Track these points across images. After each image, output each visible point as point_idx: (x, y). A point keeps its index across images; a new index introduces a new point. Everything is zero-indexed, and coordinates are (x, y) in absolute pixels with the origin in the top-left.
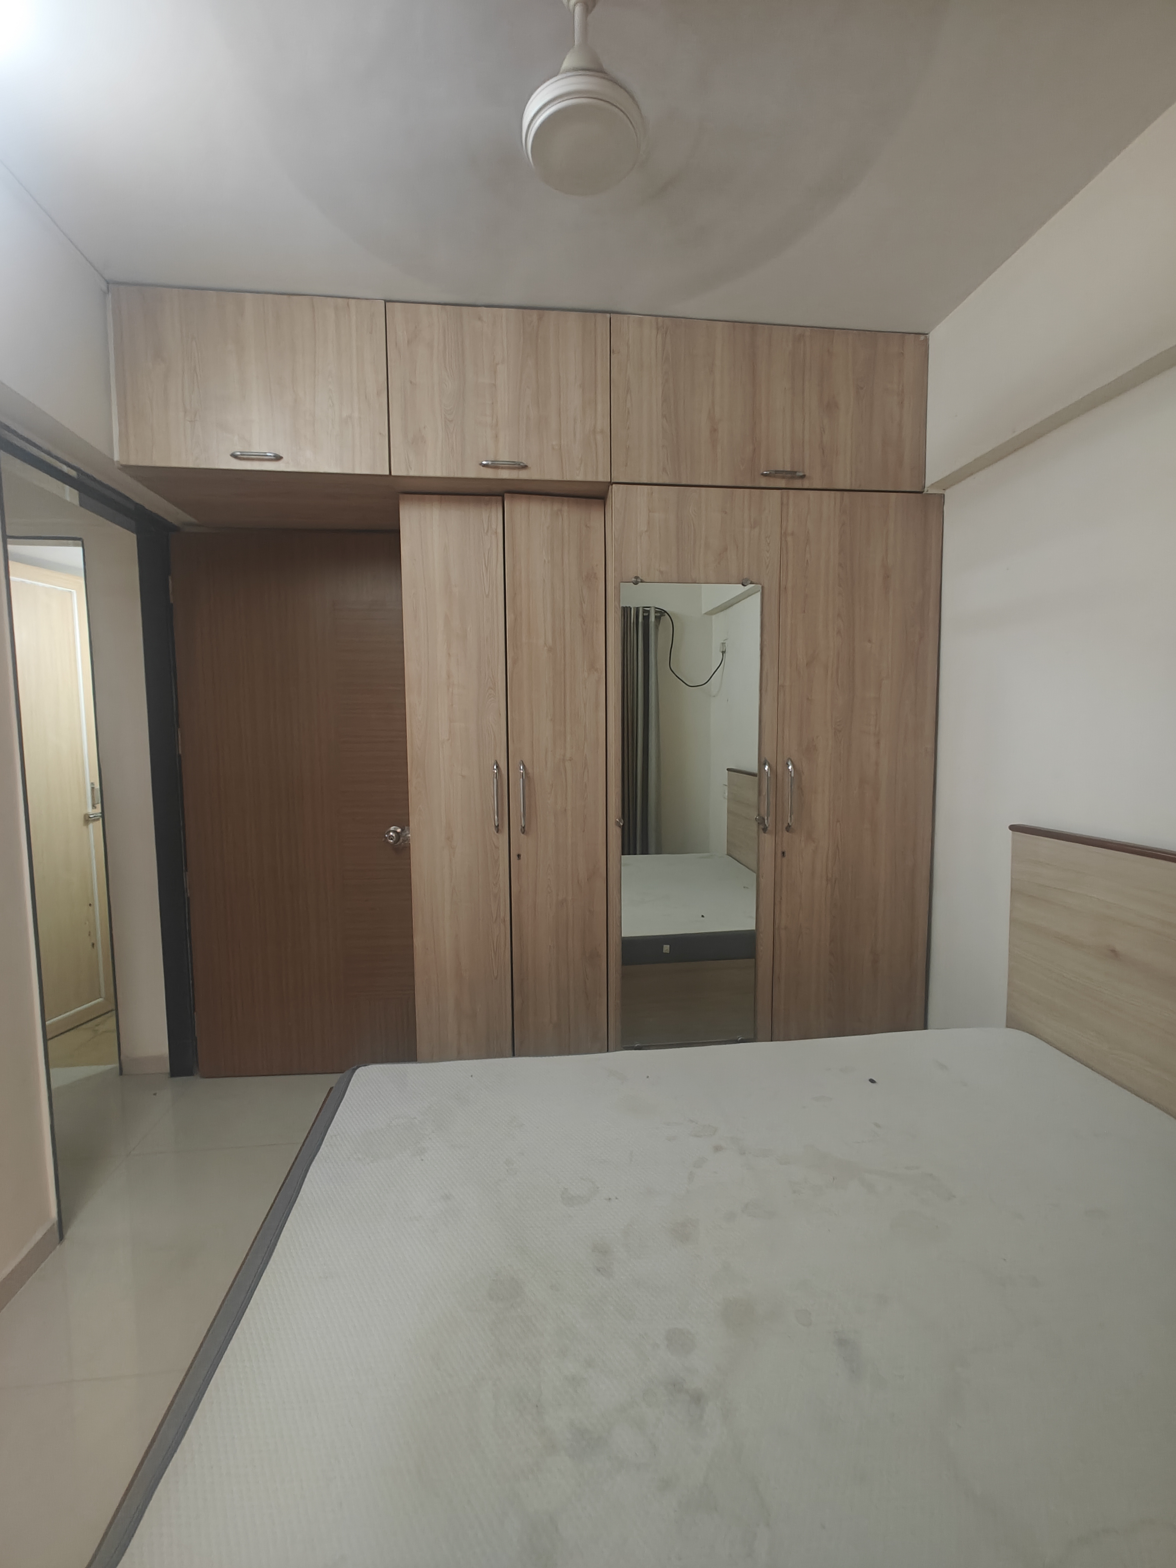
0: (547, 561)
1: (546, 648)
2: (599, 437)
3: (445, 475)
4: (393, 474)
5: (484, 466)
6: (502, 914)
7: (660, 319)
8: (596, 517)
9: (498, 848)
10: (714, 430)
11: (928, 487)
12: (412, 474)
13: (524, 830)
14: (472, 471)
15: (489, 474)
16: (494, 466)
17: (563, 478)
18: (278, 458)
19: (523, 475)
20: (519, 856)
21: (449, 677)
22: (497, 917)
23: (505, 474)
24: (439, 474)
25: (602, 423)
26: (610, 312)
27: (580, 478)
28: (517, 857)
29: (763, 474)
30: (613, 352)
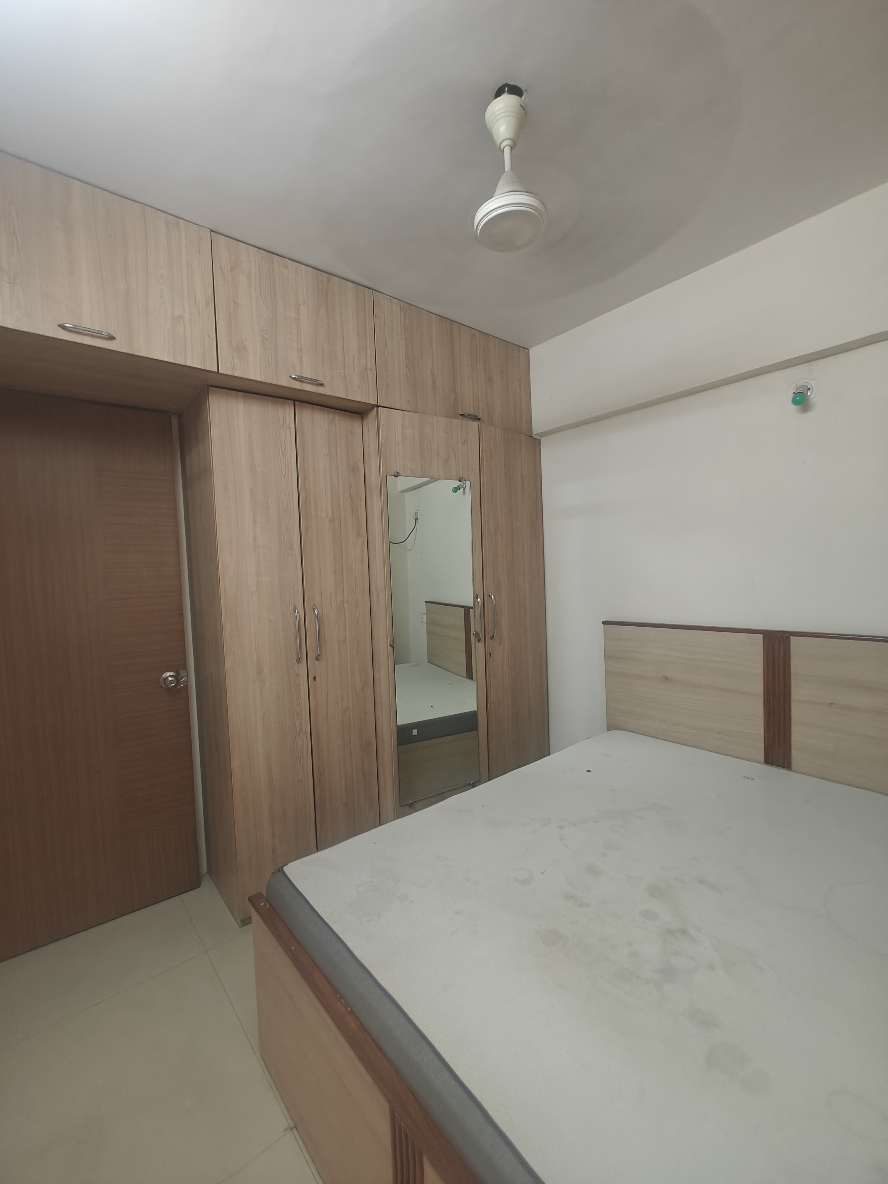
0: (326, 454)
1: (328, 519)
2: (369, 372)
3: (264, 380)
4: (220, 372)
5: (294, 378)
6: (304, 729)
7: (402, 302)
8: (356, 426)
9: (299, 676)
10: (434, 382)
11: (535, 435)
12: (237, 374)
13: (317, 659)
14: (284, 382)
15: (297, 385)
16: (301, 379)
17: (347, 397)
18: (111, 338)
19: (320, 390)
20: (315, 678)
21: (255, 540)
22: (300, 731)
23: (308, 388)
24: (259, 379)
25: (371, 364)
26: (373, 290)
27: (358, 399)
28: (313, 680)
29: (460, 414)
30: (376, 317)
